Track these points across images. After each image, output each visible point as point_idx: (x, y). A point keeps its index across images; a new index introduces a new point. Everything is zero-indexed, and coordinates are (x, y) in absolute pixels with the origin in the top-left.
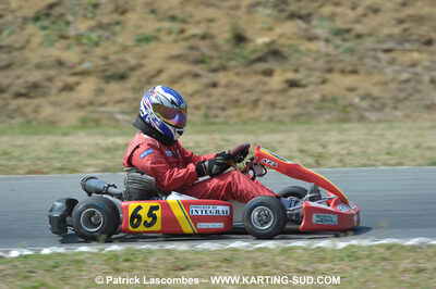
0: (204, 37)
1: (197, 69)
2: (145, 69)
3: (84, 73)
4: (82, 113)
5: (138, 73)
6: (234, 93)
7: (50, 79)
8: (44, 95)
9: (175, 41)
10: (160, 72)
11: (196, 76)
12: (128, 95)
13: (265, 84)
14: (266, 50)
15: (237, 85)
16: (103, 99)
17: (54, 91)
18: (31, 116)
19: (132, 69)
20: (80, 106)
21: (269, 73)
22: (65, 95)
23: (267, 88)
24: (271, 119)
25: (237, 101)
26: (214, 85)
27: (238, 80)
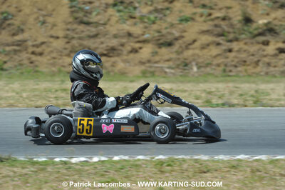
0: (224, 19)
1: (219, 40)
2: (184, 39)
3: (144, 41)
4: (143, 68)
5: (180, 41)
6: (243, 56)
7: (122, 45)
8: (118, 55)
9: (205, 21)
10: (195, 41)
11: (218, 44)
12: (174, 56)
13: (264, 50)
14: (265, 28)
15: (245, 51)
16: (157, 58)
17: (125, 52)
18: (110, 69)
19: (176, 39)
20: (142, 63)
21: (266, 43)
22: (132, 55)
23: (265, 53)
24: (267, 74)
25: (245, 61)
26: (230, 51)
27: (246, 47)
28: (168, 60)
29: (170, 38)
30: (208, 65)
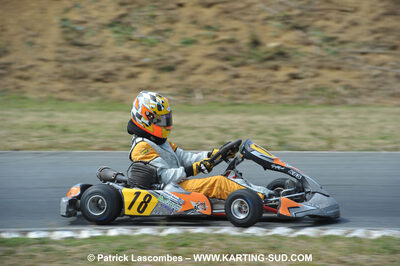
28: (169, 87)
29: (171, 62)
30: (214, 92)
